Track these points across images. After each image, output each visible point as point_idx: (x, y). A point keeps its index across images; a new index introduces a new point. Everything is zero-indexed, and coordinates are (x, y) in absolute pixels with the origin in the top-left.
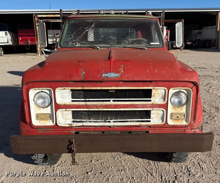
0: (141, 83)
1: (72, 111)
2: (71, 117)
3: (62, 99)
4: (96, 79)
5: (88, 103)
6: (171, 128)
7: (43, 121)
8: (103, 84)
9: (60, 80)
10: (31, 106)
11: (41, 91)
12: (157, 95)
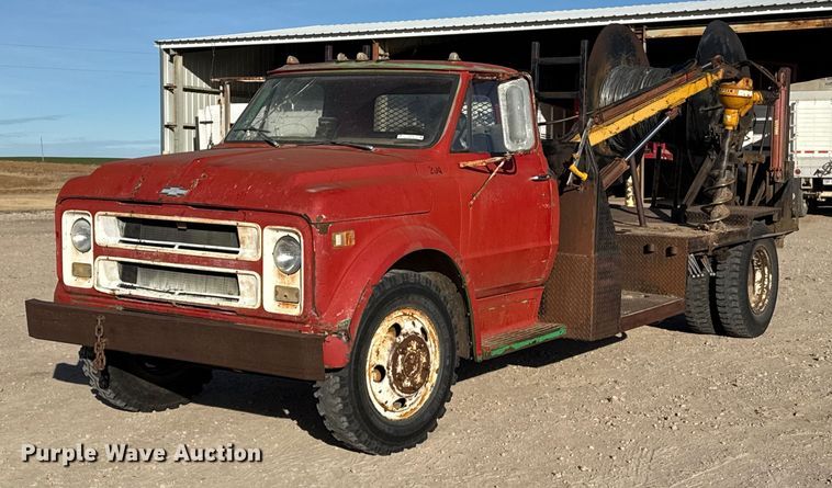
0: (220, 212)
1: (119, 262)
2: (117, 276)
3: (105, 236)
4: (151, 199)
5: (140, 248)
6: (274, 323)
7: (80, 280)
8: (165, 209)
9: (102, 197)
10: (64, 246)
11: (80, 217)
12: (247, 242)
